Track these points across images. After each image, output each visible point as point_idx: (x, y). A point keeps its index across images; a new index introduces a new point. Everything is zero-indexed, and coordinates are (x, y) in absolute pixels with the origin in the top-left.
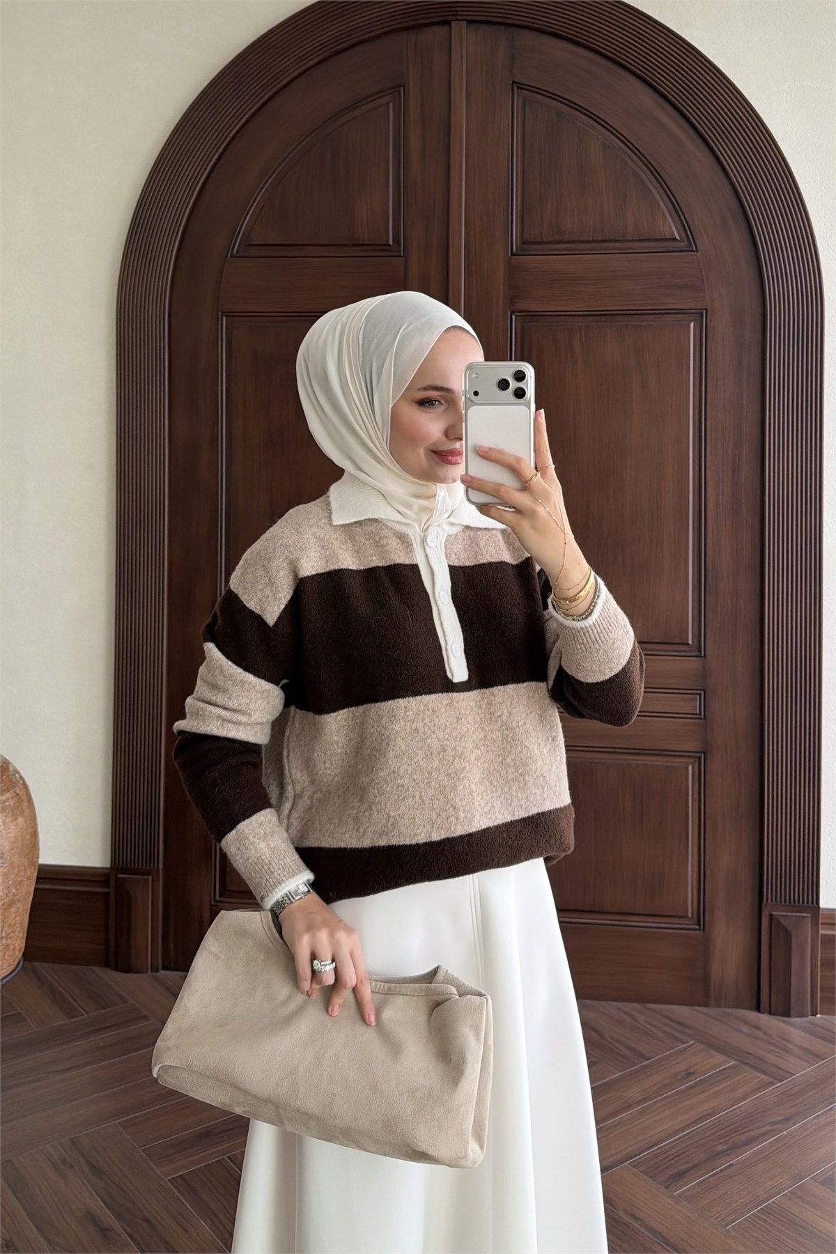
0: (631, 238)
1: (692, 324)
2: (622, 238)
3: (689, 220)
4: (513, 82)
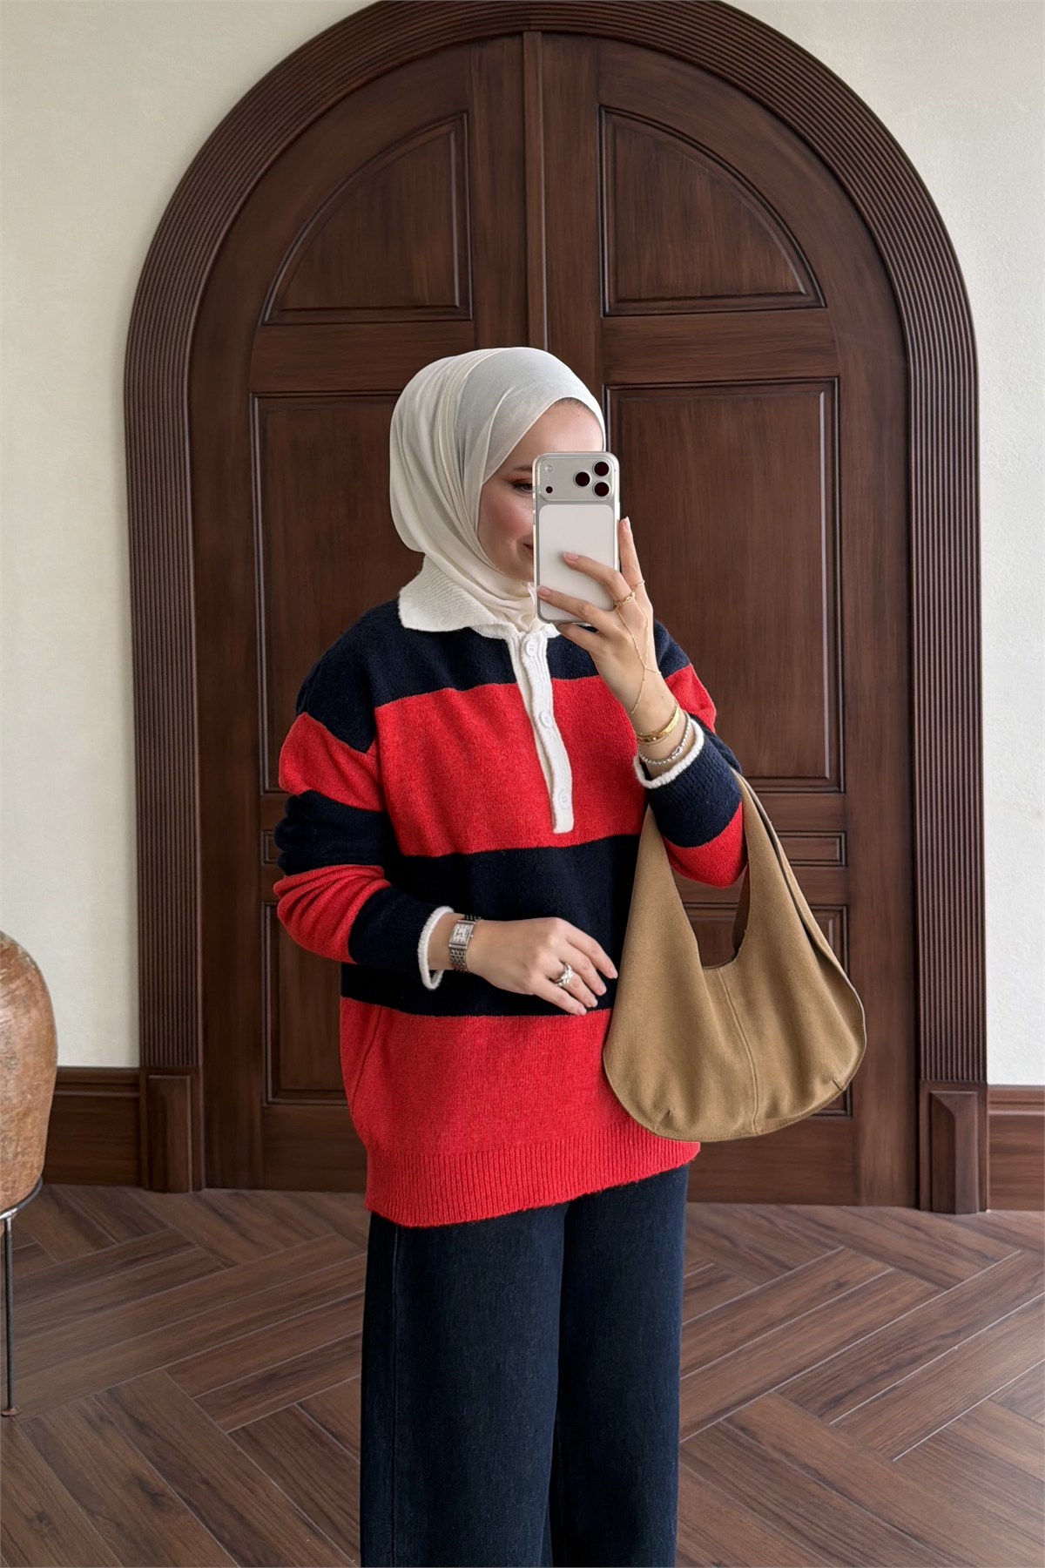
0: (747, 293)
1: (822, 395)
2: (737, 294)
3: (816, 270)
4: (601, 105)
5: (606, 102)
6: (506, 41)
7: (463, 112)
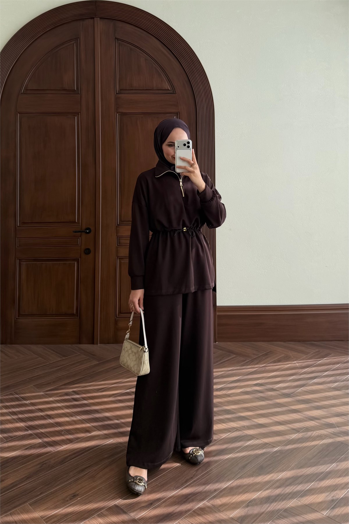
0: (155, 89)
2: (152, 89)
3: (173, 84)
4: (115, 38)
5: (117, 37)
6: (90, 20)
7: (78, 38)
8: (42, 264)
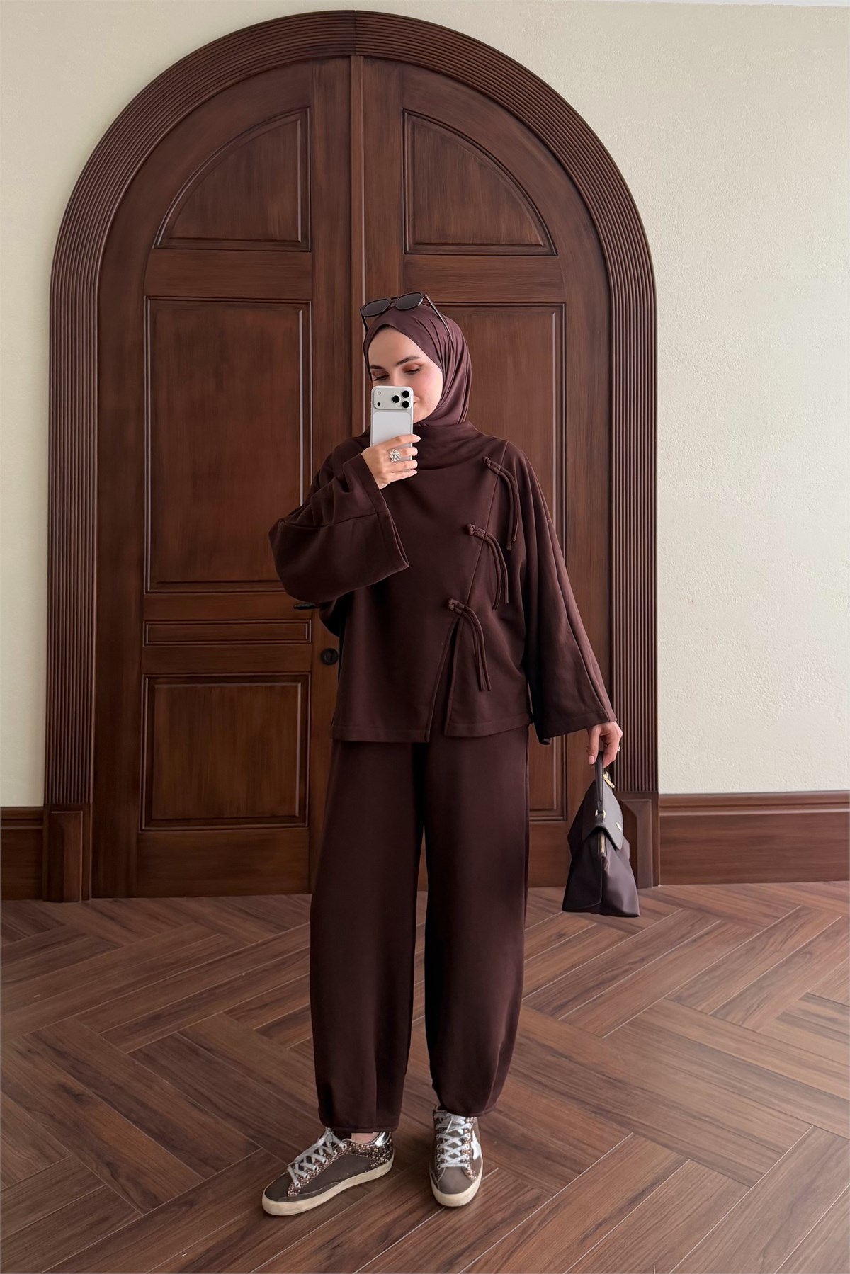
0: (504, 243)
1: (554, 315)
2: (497, 243)
3: (552, 230)
4: (404, 109)
5: (408, 107)
6: (338, 61)
7: (307, 107)
8: (212, 688)
